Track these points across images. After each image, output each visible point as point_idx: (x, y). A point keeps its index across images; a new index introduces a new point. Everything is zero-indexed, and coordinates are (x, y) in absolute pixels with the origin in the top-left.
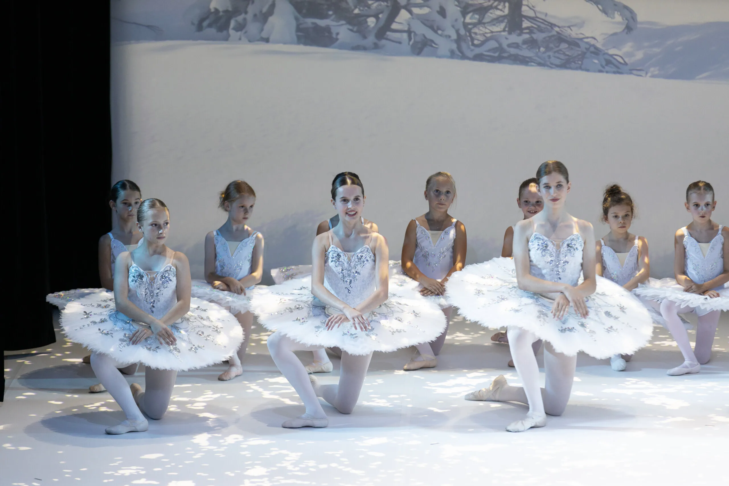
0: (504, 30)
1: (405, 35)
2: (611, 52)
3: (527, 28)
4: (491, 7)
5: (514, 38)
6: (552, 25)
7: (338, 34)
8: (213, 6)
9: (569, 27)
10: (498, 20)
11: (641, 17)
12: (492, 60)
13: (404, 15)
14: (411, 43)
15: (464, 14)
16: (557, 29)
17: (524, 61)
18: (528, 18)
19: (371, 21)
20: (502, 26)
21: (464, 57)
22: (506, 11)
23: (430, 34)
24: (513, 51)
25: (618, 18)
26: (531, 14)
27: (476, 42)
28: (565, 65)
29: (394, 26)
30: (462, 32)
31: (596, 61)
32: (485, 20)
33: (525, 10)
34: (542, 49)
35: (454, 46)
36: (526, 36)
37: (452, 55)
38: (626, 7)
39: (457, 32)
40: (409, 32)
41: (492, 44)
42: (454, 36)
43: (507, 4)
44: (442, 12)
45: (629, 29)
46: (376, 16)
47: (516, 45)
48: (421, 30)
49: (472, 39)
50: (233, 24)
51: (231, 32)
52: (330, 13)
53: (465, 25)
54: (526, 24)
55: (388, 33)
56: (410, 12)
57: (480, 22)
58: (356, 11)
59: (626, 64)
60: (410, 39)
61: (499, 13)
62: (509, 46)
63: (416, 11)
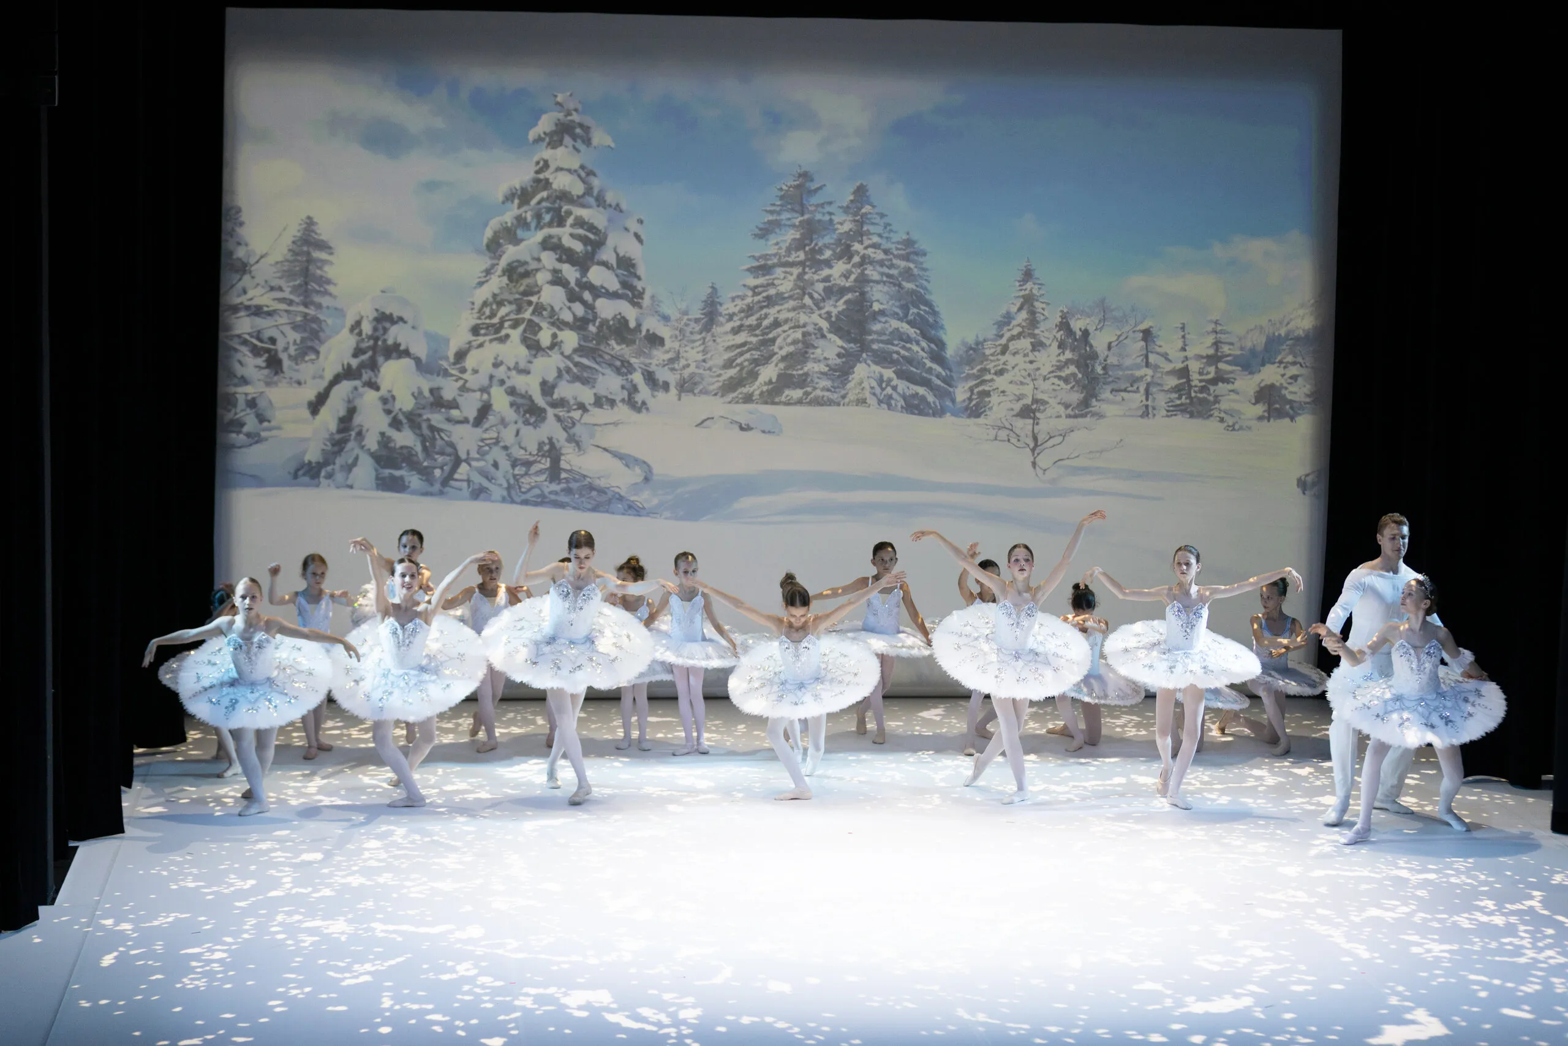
0: (546, 481)
1: (465, 484)
2: (632, 498)
3: (565, 479)
4: (535, 462)
5: (554, 487)
6: (585, 476)
7: (410, 482)
8: (307, 458)
9: (599, 478)
10: (540, 472)
11: (655, 471)
12: (536, 504)
13: (463, 468)
14: (470, 489)
15: (514, 466)
16: (588, 479)
17: (561, 505)
18: (566, 471)
19: (437, 473)
20: (543, 477)
21: (513, 502)
22: (548, 465)
23: (485, 483)
24: (553, 497)
25: (638, 470)
26: (568, 467)
27: (523, 490)
28: (595, 509)
29: (456, 476)
30: (512, 481)
31: (620, 506)
32: (530, 472)
33: (563, 465)
34: (577, 496)
35: (505, 493)
36: (563, 486)
37: (504, 500)
38: (645, 462)
39: (508, 481)
40: (468, 481)
41: (537, 491)
42: (505, 485)
43: (548, 459)
44: (496, 465)
45: (647, 479)
46: (442, 468)
47: (556, 493)
48: (478, 479)
49: (520, 487)
50: (323, 473)
51: (322, 480)
52: (404, 465)
53: (514, 476)
54: (563, 475)
55: (452, 483)
56: (470, 465)
57: (526, 474)
58: (425, 464)
59: (644, 508)
60: (469, 486)
61: (543, 466)
62: (551, 493)
63: (474, 464)
